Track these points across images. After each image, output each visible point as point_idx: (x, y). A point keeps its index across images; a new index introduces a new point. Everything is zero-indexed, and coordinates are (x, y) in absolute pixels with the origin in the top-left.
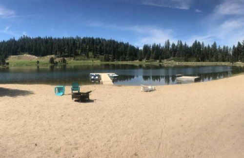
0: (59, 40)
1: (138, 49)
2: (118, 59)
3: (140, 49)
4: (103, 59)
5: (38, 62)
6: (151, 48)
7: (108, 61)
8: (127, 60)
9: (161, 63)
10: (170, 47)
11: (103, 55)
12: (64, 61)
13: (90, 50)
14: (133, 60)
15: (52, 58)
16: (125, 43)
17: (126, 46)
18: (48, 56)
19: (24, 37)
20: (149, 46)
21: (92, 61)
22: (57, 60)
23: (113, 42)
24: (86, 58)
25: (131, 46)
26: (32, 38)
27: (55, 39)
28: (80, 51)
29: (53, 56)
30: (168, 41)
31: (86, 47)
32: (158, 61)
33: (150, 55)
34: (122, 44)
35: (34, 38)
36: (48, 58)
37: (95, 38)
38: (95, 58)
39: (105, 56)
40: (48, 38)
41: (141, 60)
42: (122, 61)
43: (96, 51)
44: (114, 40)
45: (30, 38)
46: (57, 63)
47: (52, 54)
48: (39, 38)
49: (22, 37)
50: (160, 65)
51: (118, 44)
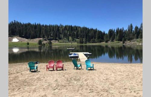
0: (46, 26)
1: (104, 33)
2: (89, 42)
3: (106, 33)
4: (79, 42)
5: (28, 44)
6: (115, 31)
7: (82, 43)
8: (96, 42)
9: (124, 44)
10: (134, 29)
11: (79, 39)
12: (50, 43)
13: (70, 35)
14: (101, 42)
15: (40, 40)
16: (94, 29)
17: (95, 31)
18: (37, 39)
19: (15, 22)
20: (113, 30)
21: (71, 43)
22: (45, 42)
23: (85, 29)
24: (67, 41)
25: (99, 31)
26: (22, 24)
27: (43, 26)
28: (63, 35)
29: (41, 39)
30: (131, 25)
31: (67, 33)
32: (122, 42)
33: (114, 38)
34: (92, 29)
35: (24, 23)
36: (36, 40)
37: (73, 26)
38: (73, 41)
39: (80, 39)
40: (37, 24)
41: (107, 42)
42: (92, 43)
43: (74, 36)
44: (86, 27)
45: (21, 23)
46: (44, 44)
47: (40, 37)
48: (29, 24)
49: (12, 22)
50: (123, 45)
51: (89, 30)
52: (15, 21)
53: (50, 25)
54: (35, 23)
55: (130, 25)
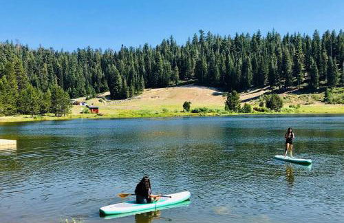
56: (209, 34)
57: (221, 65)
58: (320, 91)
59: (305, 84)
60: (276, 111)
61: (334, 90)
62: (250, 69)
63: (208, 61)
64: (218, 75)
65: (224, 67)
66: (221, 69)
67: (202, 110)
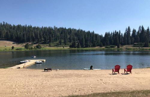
32: (117, 47)
49: (1, 24)
51: (85, 33)
52: (4, 22)
53: (42, 27)
54: (26, 25)
55: (127, 28)
56: (6, 23)
57: (15, 34)
58: (48, 43)
59: (43, 41)
60: (40, 49)
61: (51, 43)
62: (25, 36)
63: (10, 32)
64: (14, 37)
65: (16, 35)
66: (15, 35)
67: (20, 49)
